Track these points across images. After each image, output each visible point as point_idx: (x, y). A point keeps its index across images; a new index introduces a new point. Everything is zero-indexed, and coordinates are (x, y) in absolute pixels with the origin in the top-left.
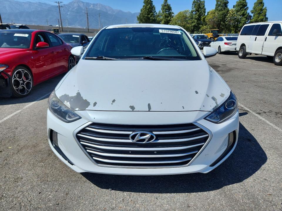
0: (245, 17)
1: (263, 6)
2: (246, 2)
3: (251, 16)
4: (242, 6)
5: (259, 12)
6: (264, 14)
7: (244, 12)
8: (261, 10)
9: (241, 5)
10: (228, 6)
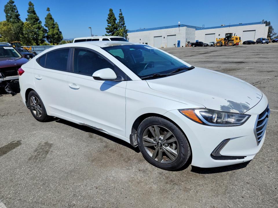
0: (42, 30)
1: (54, 21)
2: (37, 16)
3: (46, 30)
4: (34, 20)
5: (52, 26)
6: (57, 29)
7: (39, 26)
8: (54, 24)
9: (33, 18)
10: (21, 19)
